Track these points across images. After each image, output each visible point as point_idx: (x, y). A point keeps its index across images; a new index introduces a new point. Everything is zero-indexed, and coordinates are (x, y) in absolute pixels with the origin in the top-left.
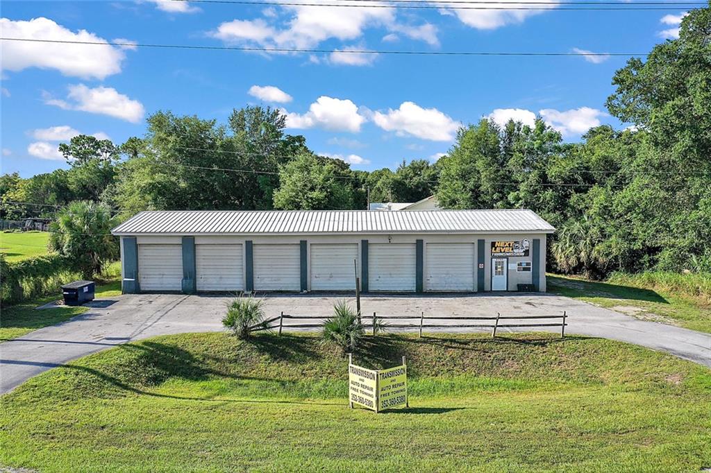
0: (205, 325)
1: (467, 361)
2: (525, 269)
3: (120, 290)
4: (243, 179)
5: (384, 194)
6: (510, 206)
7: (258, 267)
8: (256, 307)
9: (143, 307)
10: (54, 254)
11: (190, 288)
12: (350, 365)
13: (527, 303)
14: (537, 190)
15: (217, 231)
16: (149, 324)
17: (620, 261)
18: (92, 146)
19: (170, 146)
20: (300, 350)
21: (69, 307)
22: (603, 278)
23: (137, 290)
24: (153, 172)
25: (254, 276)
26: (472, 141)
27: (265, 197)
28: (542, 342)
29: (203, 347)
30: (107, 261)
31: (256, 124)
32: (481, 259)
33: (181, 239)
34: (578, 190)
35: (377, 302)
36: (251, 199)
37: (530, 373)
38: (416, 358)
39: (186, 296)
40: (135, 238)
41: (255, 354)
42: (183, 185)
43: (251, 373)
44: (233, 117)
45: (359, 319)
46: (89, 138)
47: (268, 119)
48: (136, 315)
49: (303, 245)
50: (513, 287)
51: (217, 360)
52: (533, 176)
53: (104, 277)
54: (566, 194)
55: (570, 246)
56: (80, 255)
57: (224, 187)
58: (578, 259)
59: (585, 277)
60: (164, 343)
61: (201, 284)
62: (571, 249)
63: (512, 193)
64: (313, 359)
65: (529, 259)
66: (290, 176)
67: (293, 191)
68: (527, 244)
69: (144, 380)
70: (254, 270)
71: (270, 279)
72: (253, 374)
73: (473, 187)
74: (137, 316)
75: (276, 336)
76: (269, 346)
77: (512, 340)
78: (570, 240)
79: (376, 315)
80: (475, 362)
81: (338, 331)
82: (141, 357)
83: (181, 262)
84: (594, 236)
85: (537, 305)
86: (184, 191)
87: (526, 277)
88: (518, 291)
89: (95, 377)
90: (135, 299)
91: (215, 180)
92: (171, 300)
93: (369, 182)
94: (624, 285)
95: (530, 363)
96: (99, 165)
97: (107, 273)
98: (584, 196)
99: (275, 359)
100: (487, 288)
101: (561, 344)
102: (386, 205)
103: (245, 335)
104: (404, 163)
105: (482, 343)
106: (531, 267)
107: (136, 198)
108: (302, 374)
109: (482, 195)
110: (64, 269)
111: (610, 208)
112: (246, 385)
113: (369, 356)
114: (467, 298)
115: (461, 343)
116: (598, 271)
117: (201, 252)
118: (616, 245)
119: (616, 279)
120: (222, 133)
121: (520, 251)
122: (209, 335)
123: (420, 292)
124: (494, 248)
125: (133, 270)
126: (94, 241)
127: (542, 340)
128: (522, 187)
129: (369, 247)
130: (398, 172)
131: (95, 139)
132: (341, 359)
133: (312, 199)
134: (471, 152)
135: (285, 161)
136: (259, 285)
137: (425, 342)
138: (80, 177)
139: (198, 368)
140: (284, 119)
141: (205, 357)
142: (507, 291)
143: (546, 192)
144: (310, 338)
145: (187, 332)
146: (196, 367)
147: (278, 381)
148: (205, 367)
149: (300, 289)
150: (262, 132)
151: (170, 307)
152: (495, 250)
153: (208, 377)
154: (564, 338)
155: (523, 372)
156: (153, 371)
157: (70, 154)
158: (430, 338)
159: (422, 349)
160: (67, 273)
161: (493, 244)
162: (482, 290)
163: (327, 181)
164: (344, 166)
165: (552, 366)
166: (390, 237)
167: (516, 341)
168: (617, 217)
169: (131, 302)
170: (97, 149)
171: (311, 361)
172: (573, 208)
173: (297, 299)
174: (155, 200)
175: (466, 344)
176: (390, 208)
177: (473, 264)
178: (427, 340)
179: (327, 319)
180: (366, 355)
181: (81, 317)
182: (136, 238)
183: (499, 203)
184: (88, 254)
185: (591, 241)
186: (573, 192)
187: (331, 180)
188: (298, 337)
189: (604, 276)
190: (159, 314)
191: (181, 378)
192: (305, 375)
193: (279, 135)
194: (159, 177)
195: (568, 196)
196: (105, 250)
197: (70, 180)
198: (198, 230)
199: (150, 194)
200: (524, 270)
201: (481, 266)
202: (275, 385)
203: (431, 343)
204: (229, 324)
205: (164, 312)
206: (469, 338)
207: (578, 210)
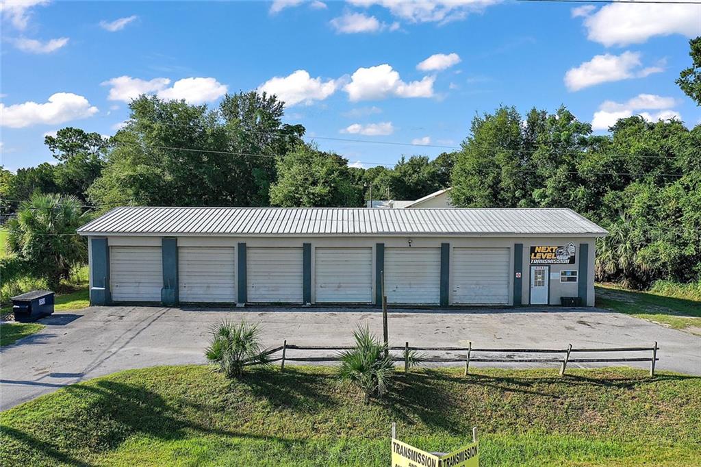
0: (185, 352)
1: (533, 411)
2: (570, 279)
3: (88, 300)
4: (236, 173)
5: (381, 191)
6: (533, 204)
7: (253, 274)
8: (251, 334)
9: (112, 325)
10: (10, 256)
11: (171, 299)
12: (393, 440)
13: (580, 322)
14: (565, 186)
15: (203, 231)
16: (114, 350)
17: (670, 268)
18: (79, 139)
19: (155, 133)
20: (309, 393)
21: (19, 324)
22: (644, 287)
23: (107, 301)
24: (135, 163)
25: (248, 285)
26: (491, 132)
27: (260, 192)
28: (627, 383)
29: (179, 389)
30: (78, 265)
31: (250, 113)
32: (518, 267)
33: (161, 240)
34: (614, 188)
35: (397, 319)
36: (245, 195)
37: (621, 430)
38: (464, 405)
39: (165, 310)
40: (105, 239)
41: (249, 399)
42: (168, 177)
43: (244, 427)
44: (225, 104)
45: (386, 351)
46: (76, 131)
47: (264, 106)
48: (100, 336)
49: (307, 249)
50: (555, 300)
51: (198, 407)
52: (562, 171)
53: (74, 283)
54: (599, 191)
55: (607, 251)
56: (43, 258)
57: (214, 180)
58: (617, 265)
59: (623, 285)
60: (128, 382)
61: (185, 295)
62: (608, 254)
63: (536, 190)
64: (327, 407)
65: (575, 268)
66: (289, 169)
67: (292, 185)
68: (573, 249)
69: (94, 441)
70: (248, 277)
71: (266, 289)
72: (245, 429)
73: (491, 184)
74: (102, 338)
75: (277, 373)
76: (267, 387)
77: (588, 380)
78: (607, 244)
79: (409, 346)
80: (543, 411)
81: (361, 369)
82: (94, 405)
83: (160, 268)
84: (636, 240)
85: (593, 326)
86: (170, 184)
87: (571, 289)
88: (562, 305)
89: (18, 444)
90: (105, 312)
91: (204, 172)
92: (147, 314)
93: (366, 179)
94: (674, 296)
95: (617, 414)
96: (88, 159)
97: (78, 277)
98: (621, 194)
99: (277, 406)
100: (525, 301)
101: (652, 385)
102: (386, 203)
103: (237, 372)
104: (403, 160)
105: (549, 383)
106: (577, 276)
107: (115, 192)
108: (313, 429)
109: (502, 192)
110: (23, 275)
111: (655, 208)
112: (237, 447)
113: (400, 402)
114: (505, 315)
115: (521, 384)
116: (640, 279)
117: (184, 256)
118: (665, 251)
119: (662, 288)
120: (213, 120)
121: (564, 258)
122: (188, 369)
123: (445, 305)
124: (533, 254)
125: (103, 276)
126: (59, 241)
127: (626, 379)
128: (549, 183)
129: (385, 252)
130: (396, 169)
131: (82, 131)
132: (365, 407)
133: (313, 194)
134: (490, 143)
135: (283, 151)
136: (254, 296)
137: (473, 382)
138: (66, 171)
139: (171, 420)
140: (281, 106)
141: (182, 403)
142: (548, 305)
143: (578, 190)
144: (322, 375)
145: (160, 364)
146: (168, 418)
147: (280, 440)
148: (181, 418)
149: (302, 301)
150: (258, 120)
151: (144, 324)
152: (535, 256)
153: (184, 434)
154: (656, 377)
155: (612, 428)
156: (109, 425)
157: (56, 147)
158: (480, 377)
159: (472, 391)
160: (27, 279)
161: (533, 249)
162: (518, 304)
163: (330, 175)
164: (341, 162)
165: (648, 418)
166: (410, 239)
167: (592, 380)
168: (664, 219)
169: (98, 318)
170: (85, 142)
171: (324, 409)
172: (608, 207)
173: (299, 314)
174: (136, 194)
175: (528, 385)
176: (391, 206)
177: (508, 273)
178: (475, 379)
179: (343, 351)
180: (398, 401)
181: (30, 339)
182: (107, 239)
183: (522, 201)
184: (52, 257)
185: (632, 245)
186: (608, 189)
187: (336, 174)
188: (306, 374)
189: (646, 284)
190: (130, 335)
191: (148, 435)
192: (316, 430)
193: (276, 123)
194: (141, 168)
195: (601, 194)
196: (73, 252)
197: (55, 174)
198: (182, 230)
199: (131, 187)
200: (568, 281)
201: (518, 275)
202: (277, 447)
203: (482, 384)
204: (216, 358)
205: (136, 332)
206: (531, 376)
207: (614, 209)
